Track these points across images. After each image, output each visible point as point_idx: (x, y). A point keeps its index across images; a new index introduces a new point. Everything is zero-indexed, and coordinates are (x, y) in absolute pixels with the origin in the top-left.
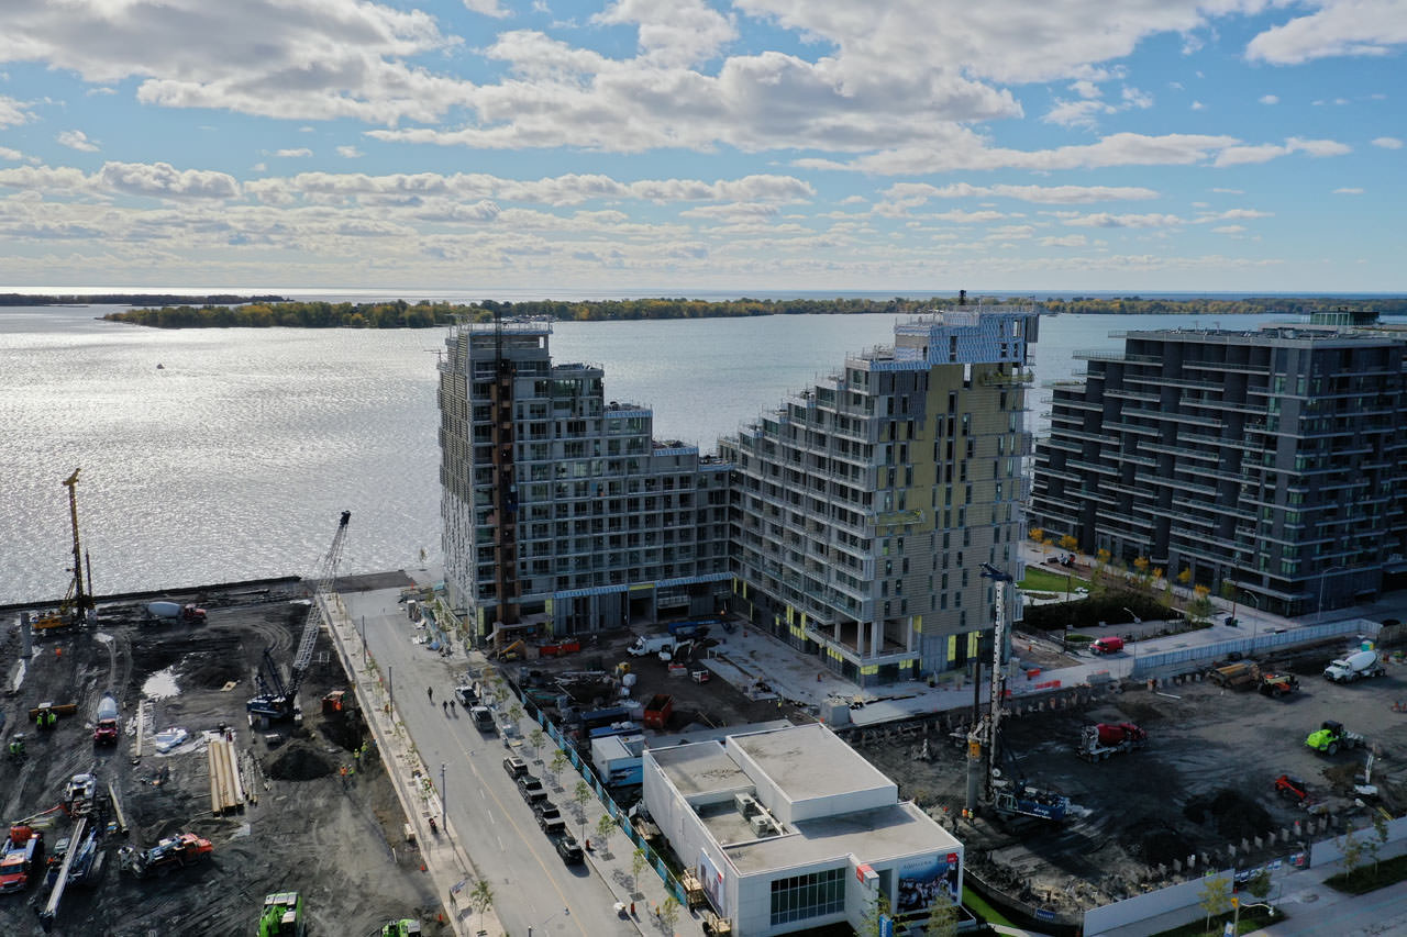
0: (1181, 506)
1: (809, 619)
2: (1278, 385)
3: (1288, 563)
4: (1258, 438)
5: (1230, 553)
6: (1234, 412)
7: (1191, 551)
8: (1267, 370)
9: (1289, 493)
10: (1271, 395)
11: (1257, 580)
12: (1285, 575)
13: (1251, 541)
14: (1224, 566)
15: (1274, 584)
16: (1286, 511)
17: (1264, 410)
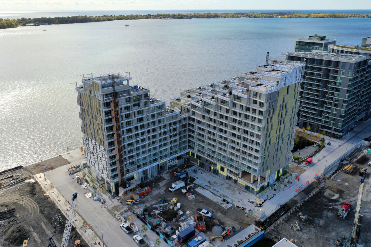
0: (305, 106)
1: (228, 170)
2: (342, 73)
3: (340, 124)
4: (333, 88)
5: (320, 120)
6: (326, 80)
7: (307, 119)
8: (338, 68)
9: (342, 105)
10: (339, 76)
11: (330, 128)
12: (339, 128)
13: (328, 118)
14: (319, 124)
15: (335, 130)
16: (341, 110)
17: (336, 80)
